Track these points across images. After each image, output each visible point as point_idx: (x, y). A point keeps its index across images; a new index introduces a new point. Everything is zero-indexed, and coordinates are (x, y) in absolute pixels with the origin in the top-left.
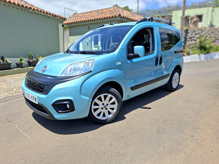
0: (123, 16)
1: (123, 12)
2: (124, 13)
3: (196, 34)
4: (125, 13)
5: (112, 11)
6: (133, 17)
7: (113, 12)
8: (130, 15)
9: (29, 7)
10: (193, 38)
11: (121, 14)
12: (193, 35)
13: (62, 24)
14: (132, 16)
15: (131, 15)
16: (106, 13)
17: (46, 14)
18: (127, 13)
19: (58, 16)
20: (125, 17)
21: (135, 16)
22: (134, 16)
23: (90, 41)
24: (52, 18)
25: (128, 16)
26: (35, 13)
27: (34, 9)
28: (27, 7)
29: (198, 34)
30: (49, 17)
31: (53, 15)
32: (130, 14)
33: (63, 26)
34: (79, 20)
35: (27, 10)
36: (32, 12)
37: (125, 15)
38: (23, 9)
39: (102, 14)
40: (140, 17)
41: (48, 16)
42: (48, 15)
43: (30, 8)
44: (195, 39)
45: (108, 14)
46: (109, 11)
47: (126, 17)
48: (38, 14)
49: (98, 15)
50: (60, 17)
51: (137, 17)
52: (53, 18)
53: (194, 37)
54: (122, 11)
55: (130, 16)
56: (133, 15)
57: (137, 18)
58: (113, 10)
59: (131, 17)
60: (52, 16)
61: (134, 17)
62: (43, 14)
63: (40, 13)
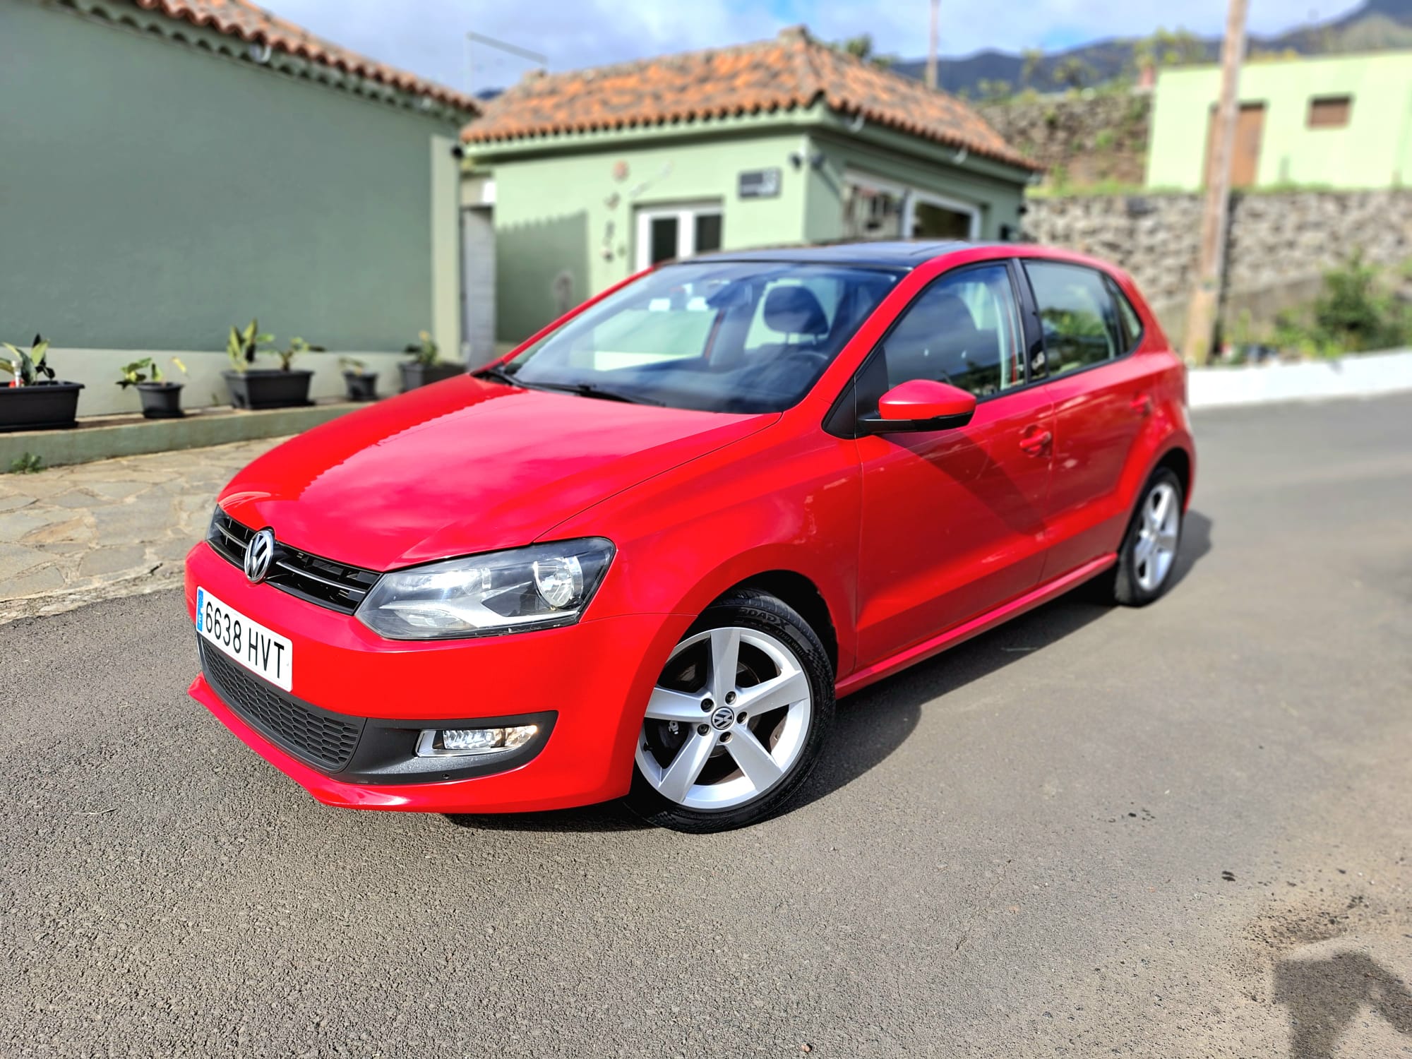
0: (844, 103)
1: (843, 75)
2: (849, 82)
3: (1301, 228)
4: (856, 80)
5: (768, 68)
7: (776, 77)
8: (885, 97)
9: (248, 31)
10: (1285, 253)
11: (832, 86)
12: (1288, 234)
13: (450, 138)
14: (895, 99)
15: (892, 91)
16: (734, 79)
17: (353, 79)
18: (866, 83)
19: (427, 92)
20: (852, 106)
21: (916, 101)
24: (391, 101)
25: (875, 99)
26: (285, 69)
27: (280, 47)
28: (236, 32)
29: (1317, 226)
30: (374, 96)
31: (396, 83)
32: (884, 89)
33: (458, 153)
34: (561, 117)
35: (236, 50)
36: (267, 65)
37: (853, 92)
38: (215, 43)
39: (709, 88)
41: (368, 89)
42: (370, 85)
43: (260, 39)
44: (1299, 254)
45: (749, 85)
46: (753, 69)
47: (858, 109)
48: (305, 75)
49: (683, 89)
50: (442, 99)
52: (400, 100)
53: (1291, 245)
54: (835, 71)
55: (885, 104)
56: (904, 98)
58: (778, 61)
59: (892, 105)
60: (388, 91)
61: (912, 106)
62: (335, 75)
63: (317, 68)
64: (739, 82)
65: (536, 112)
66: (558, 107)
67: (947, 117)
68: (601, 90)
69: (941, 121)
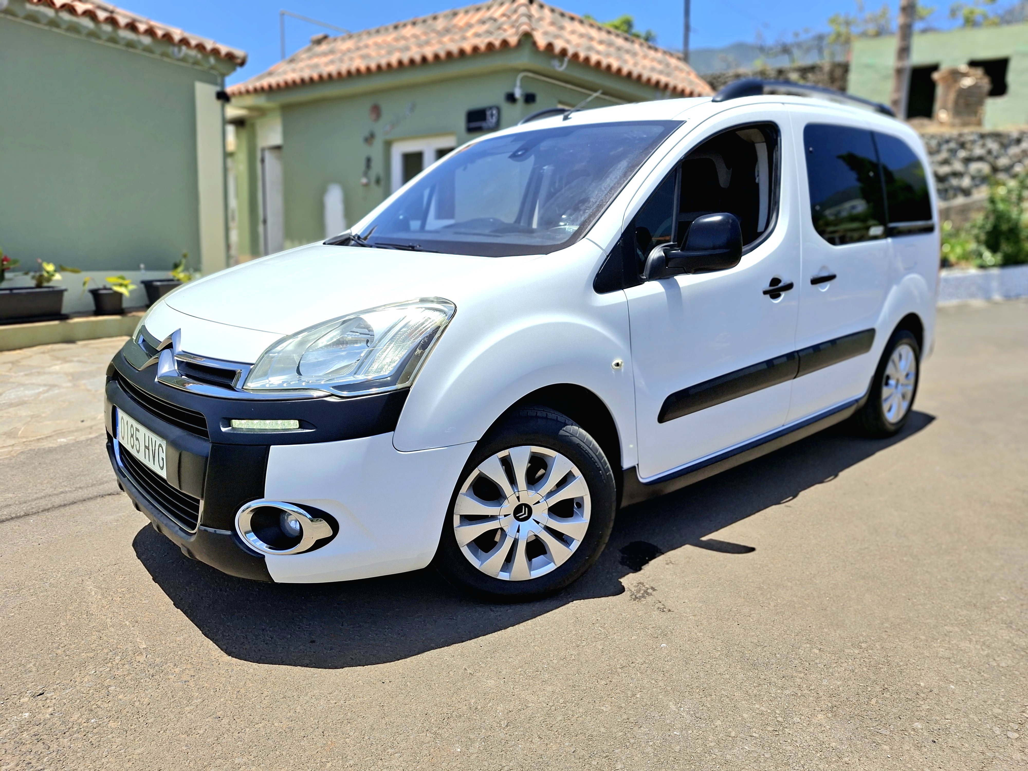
0: (550, 46)
1: (562, 28)
2: (566, 34)
3: (967, 161)
4: (573, 32)
5: (495, 20)
6: (619, 58)
7: (499, 28)
8: (601, 48)
10: (954, 182)
11: (546, 33)
12: (958, 166)
13: (214, 83)
14: (612, 50)
15: (610, 44)
16: (466, 31)
17: (108, 28)
18: (582, 36)
19: (184, 42)
20: (557, 49)
21: (635, 54)
22: (628, 52)
23: (382, 183)
24: (147, 49)
25: (590, 48)
26: (32, 18)
29: (980, 159)
30: (130, 44)
31: (150, 32)
32: (601, 42)
33: (223, 97)
36: (10, 11)
37: (565, 40)
39: (446, 39)
40: (660, 62)
41: (124, 38)
42: (125, 34)
44: (966, 182)
45: (477, 35)
46: (483, 22)
47: (564, 52)
48: (54, 24)
49: (427, 43)
50: (201, 48)
51: (645, 57)
52: (159, 49)
53: (959, 175)
54: (553, 24)
55: (598, 53)
56: (619, 49)
57: (647, 63)
58: (503, 15)
59: (608, 55)
60: (144, 39)
61: (627, 57)
62: (86, 22)
63: (66, 16)
64: (469, 34)
65: (316, 66)
66: (332, 62)
67: (659, 67)
68: (367, 46)
69: (653, 69)
